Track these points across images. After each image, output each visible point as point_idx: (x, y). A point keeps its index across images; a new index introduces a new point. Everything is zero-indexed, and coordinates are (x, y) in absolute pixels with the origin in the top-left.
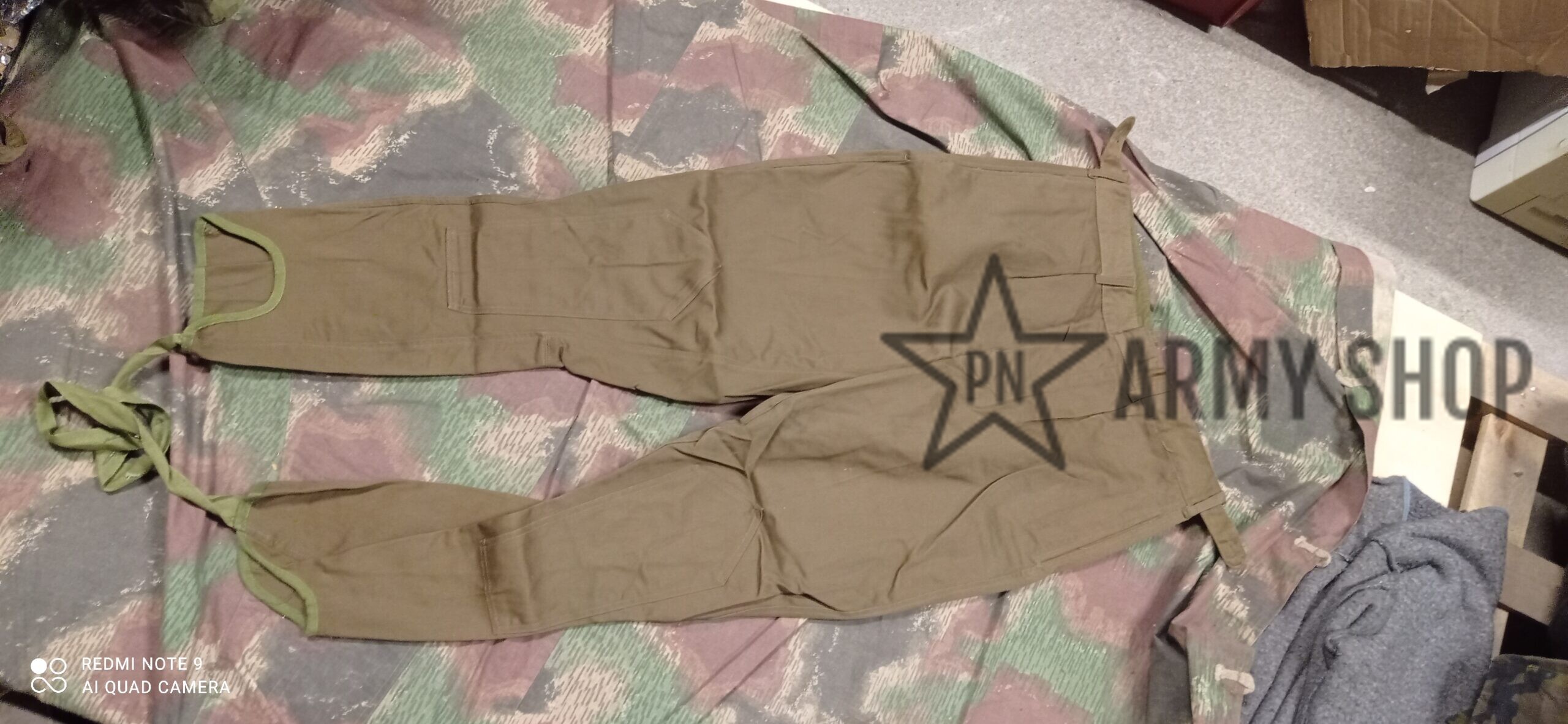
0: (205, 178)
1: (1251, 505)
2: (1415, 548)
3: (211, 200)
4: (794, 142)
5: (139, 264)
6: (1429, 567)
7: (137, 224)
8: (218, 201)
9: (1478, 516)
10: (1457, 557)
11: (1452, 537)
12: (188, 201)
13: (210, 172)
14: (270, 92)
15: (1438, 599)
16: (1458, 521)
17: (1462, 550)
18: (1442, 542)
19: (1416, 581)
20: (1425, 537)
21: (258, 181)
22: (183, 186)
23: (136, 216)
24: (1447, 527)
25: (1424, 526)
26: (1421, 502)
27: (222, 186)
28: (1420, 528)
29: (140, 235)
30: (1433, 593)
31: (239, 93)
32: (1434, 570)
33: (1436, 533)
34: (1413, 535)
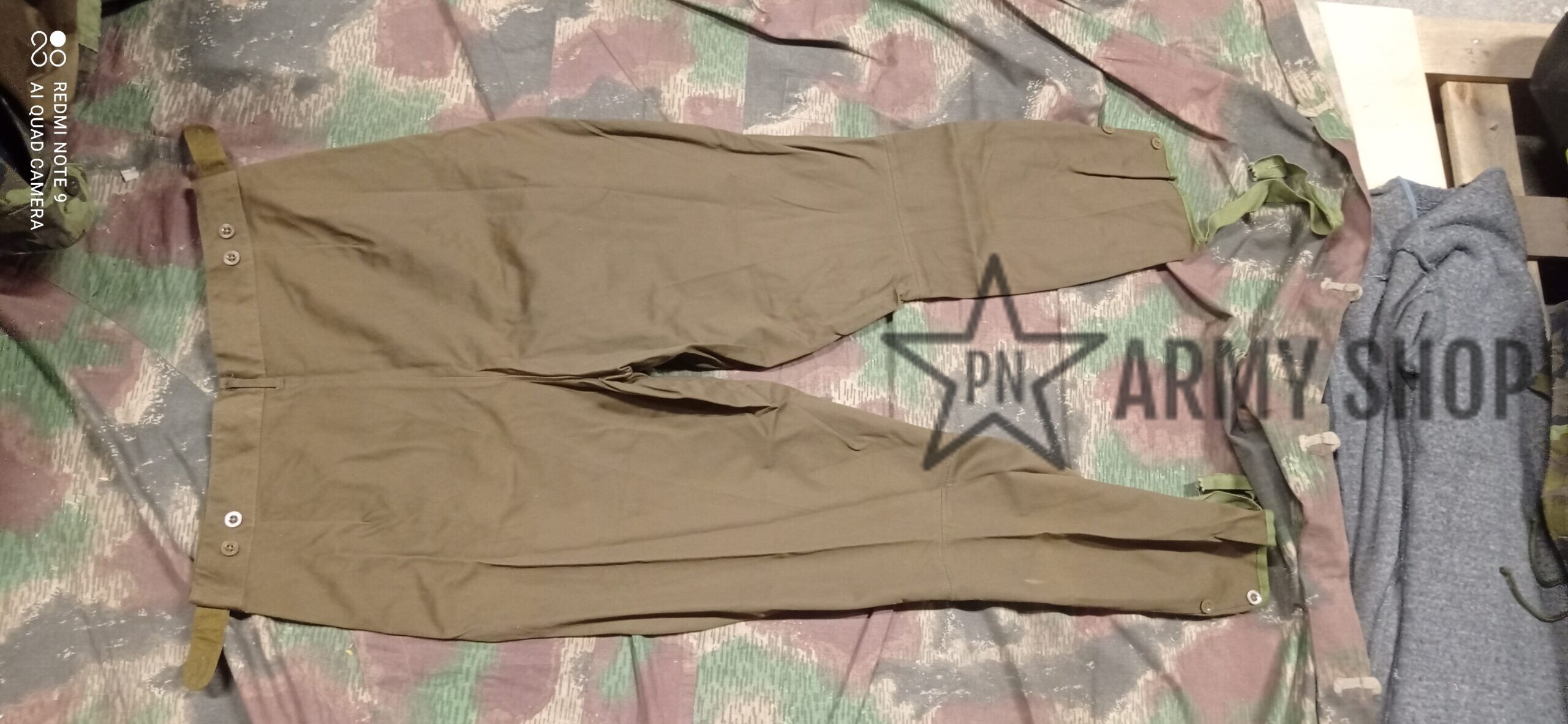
0: (138, 399)
1: (1270, 269)
2: (1439, 241)
3: (155, 418)
4: (699, 104)
5: (114, 514)
6: (1457, 252)
7: (92, 476)
8: (163, 416)
9: (1479, 184)
10: (1478, 232)
11: (1465, 215)
12: (131, 429)
13: (140, 390)
14: (160, 281)
15: (1478, 278)
16: (1465, 198)
17: (1478, 223)
18: (1459, 223)
19: (1452, 271)
20: (1442, 226)
21: (192, 377)
22: (119, 417)
23: (87, 468)
24: (1458, 207)
25: (1438, 216)
26: (1423, 194)
27: (158, 399)
28: (1435, 220)
29: (101, 485)
30: (1472, 276)
31: (130, 296)
32: (1463, 253)
33: (1450, 218)
34: (1432, 228)
